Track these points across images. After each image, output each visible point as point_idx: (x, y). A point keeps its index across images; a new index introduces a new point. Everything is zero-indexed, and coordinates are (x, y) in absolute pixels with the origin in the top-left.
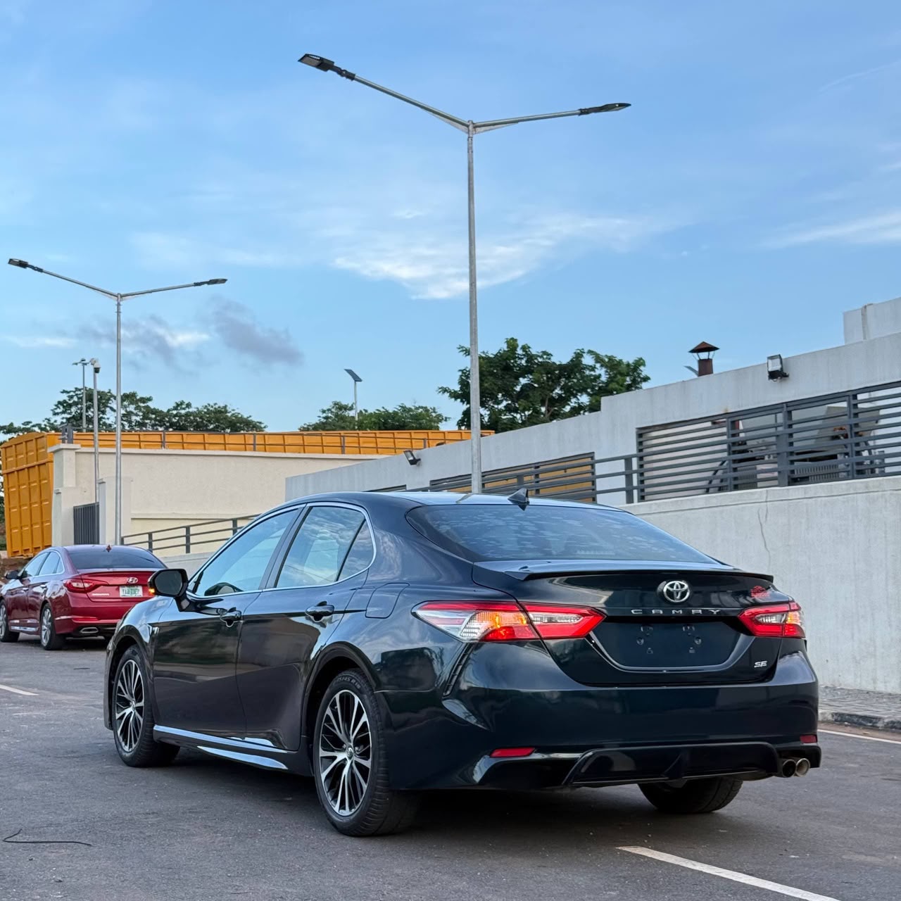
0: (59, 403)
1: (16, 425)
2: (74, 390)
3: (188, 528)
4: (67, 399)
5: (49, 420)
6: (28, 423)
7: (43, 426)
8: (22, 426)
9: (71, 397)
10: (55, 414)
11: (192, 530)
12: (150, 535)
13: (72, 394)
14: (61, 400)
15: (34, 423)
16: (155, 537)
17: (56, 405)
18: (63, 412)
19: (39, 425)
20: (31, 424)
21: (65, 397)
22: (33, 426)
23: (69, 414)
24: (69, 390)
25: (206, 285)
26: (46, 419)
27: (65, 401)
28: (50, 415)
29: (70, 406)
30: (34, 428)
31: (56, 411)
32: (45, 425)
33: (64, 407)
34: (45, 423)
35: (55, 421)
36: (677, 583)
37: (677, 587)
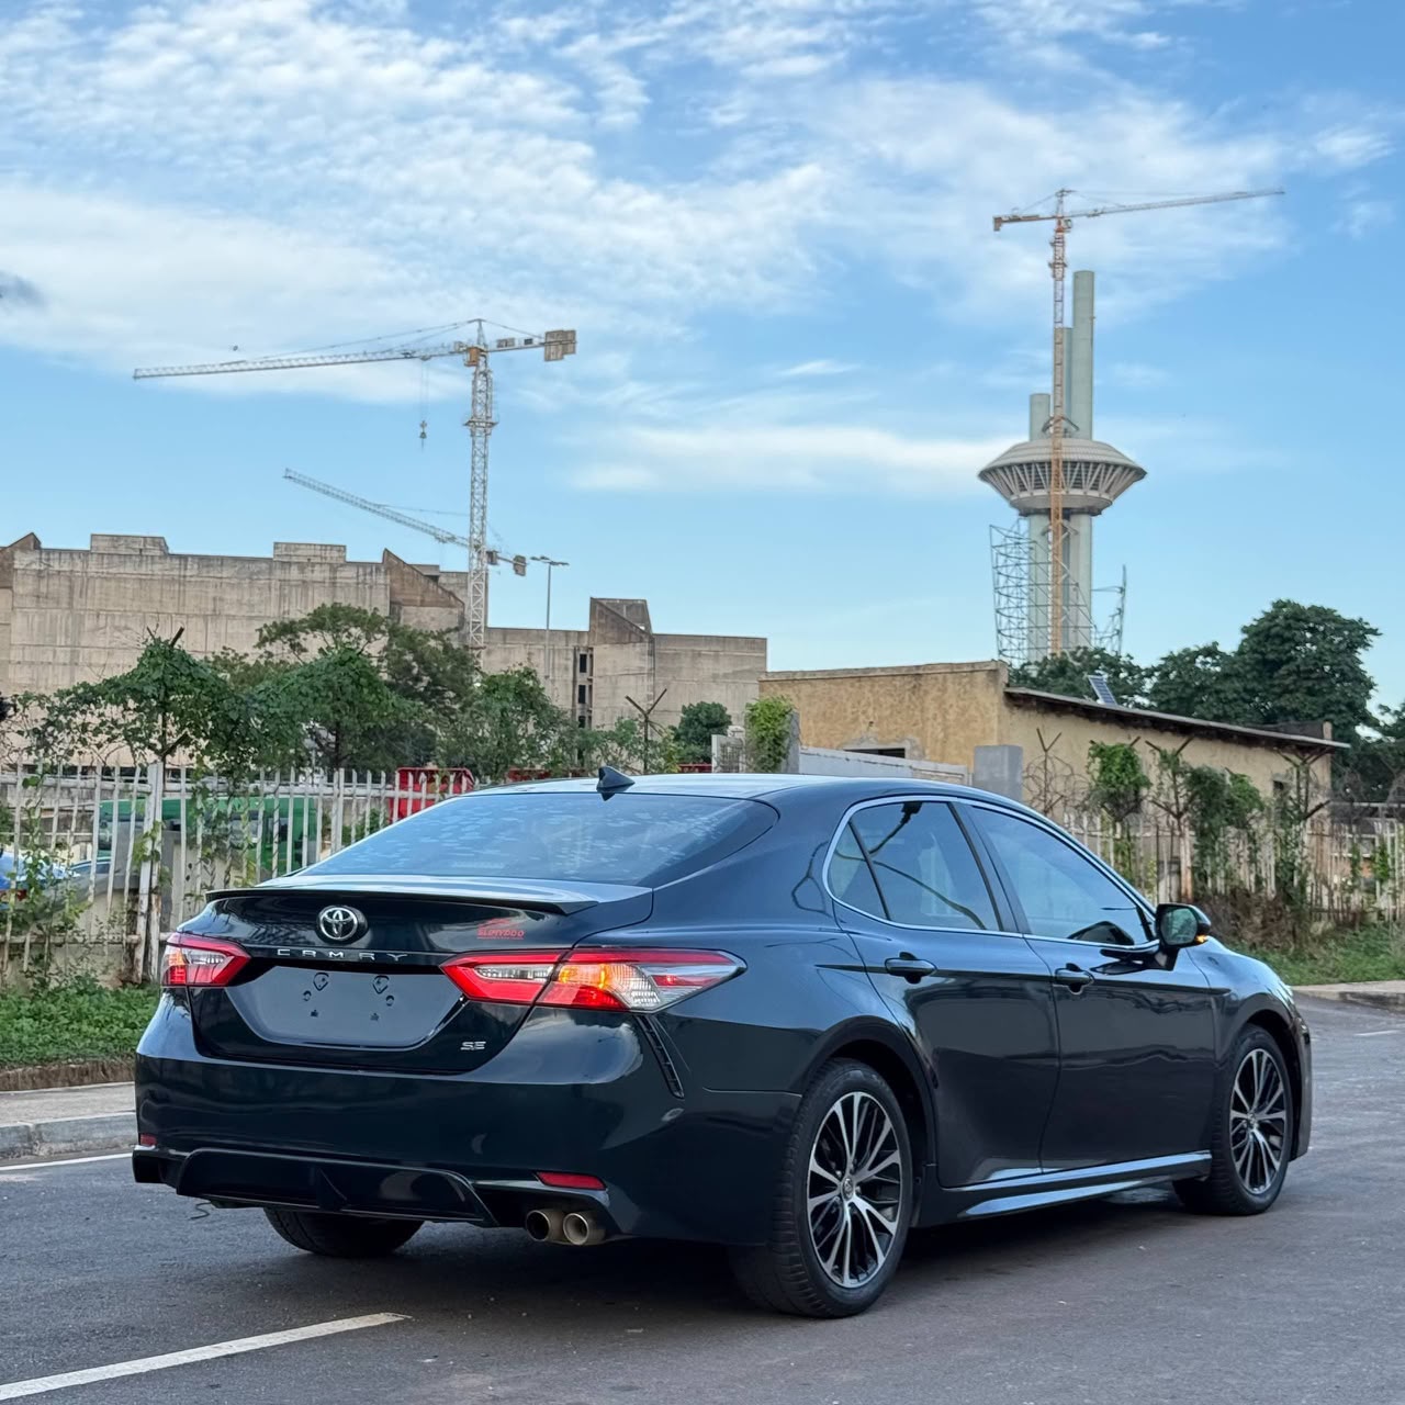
36: (339, 911)
37: (337, 917)
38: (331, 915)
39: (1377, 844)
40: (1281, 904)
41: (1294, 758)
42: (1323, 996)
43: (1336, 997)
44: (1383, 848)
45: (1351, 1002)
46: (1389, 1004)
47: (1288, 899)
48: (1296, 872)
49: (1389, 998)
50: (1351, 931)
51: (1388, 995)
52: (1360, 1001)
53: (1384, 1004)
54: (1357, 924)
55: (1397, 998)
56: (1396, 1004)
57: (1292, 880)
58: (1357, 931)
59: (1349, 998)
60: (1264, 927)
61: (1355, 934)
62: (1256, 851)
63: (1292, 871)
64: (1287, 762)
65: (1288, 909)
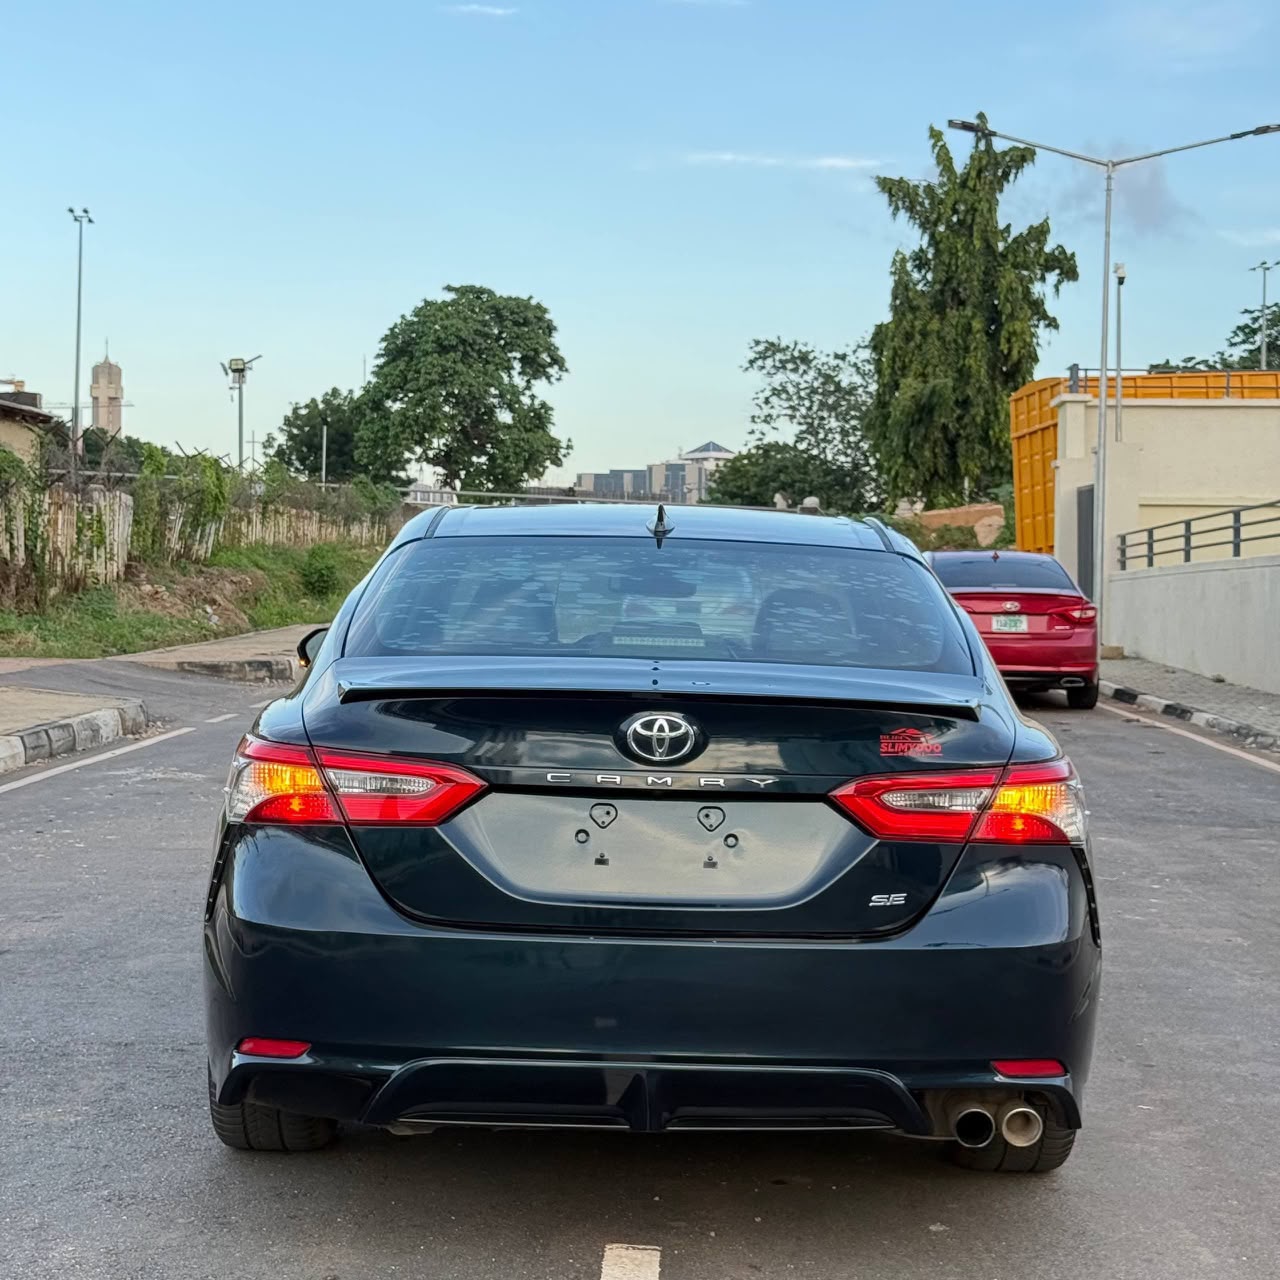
0: (1239, 328)
1: (1173, 363)
2: (1260, 308)
3: (1188, 524)
4: (1249, 322)
5: (1223, 354)
6: (1190, 359)
7: (1211, 363)
8: (1182, 364)
9: (1255, 320)
10: (1233, 345)
11: (1195, 527)
12: (1150, 532)
13: (1257, 314)
14: (1241, 324)
15: (1198, 359)
16: (1157, 535)
17: (1235, 332)
18: (1244, 342)
19: (1205, 362)
20: (1194, 362)
21: (1246, 319)
22: (1199, 363)
23: (1253, 343)
24: (1252, 309)
25: (1251, 136)
26: (1219, 353)
27: (1247, 326)
28: (1224, 347)
29: (1254, 332)
30: (1197, 366)
31: (1234, 341)
32: (1216, 362)
33: (1245, 334)
34: (1217, 358)
35: (1231, 356)
36: (662, 719)
37: (661, 729)
38: (648, 725)
39: (95, 513)
40: (28, 572)
41: (36, 429)
42: (161, 666)
43: (175, 667)
44: (100, 516)
45: (189, 671)
46: (222, 671)
47: (34, 568)
48: (39, 540)
49: (223, 666)
50: (75, 596)
51: (222, 663)
52: (196, 669)
53: (217, 671)
54: (80, 589)
55: (230, 666)
56: (230, 672)
57: (36, 547)
58: (81, 596)
59: (186, 667)
60: (17, 594)
61: (80, 599)
62: (11, 520)
63: (36, 538)
64: (31, 433)
65: (33, 576)
